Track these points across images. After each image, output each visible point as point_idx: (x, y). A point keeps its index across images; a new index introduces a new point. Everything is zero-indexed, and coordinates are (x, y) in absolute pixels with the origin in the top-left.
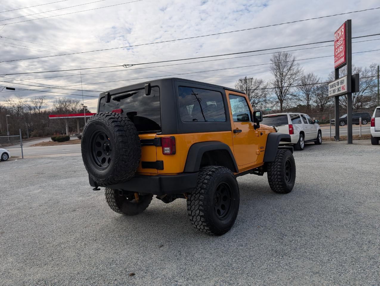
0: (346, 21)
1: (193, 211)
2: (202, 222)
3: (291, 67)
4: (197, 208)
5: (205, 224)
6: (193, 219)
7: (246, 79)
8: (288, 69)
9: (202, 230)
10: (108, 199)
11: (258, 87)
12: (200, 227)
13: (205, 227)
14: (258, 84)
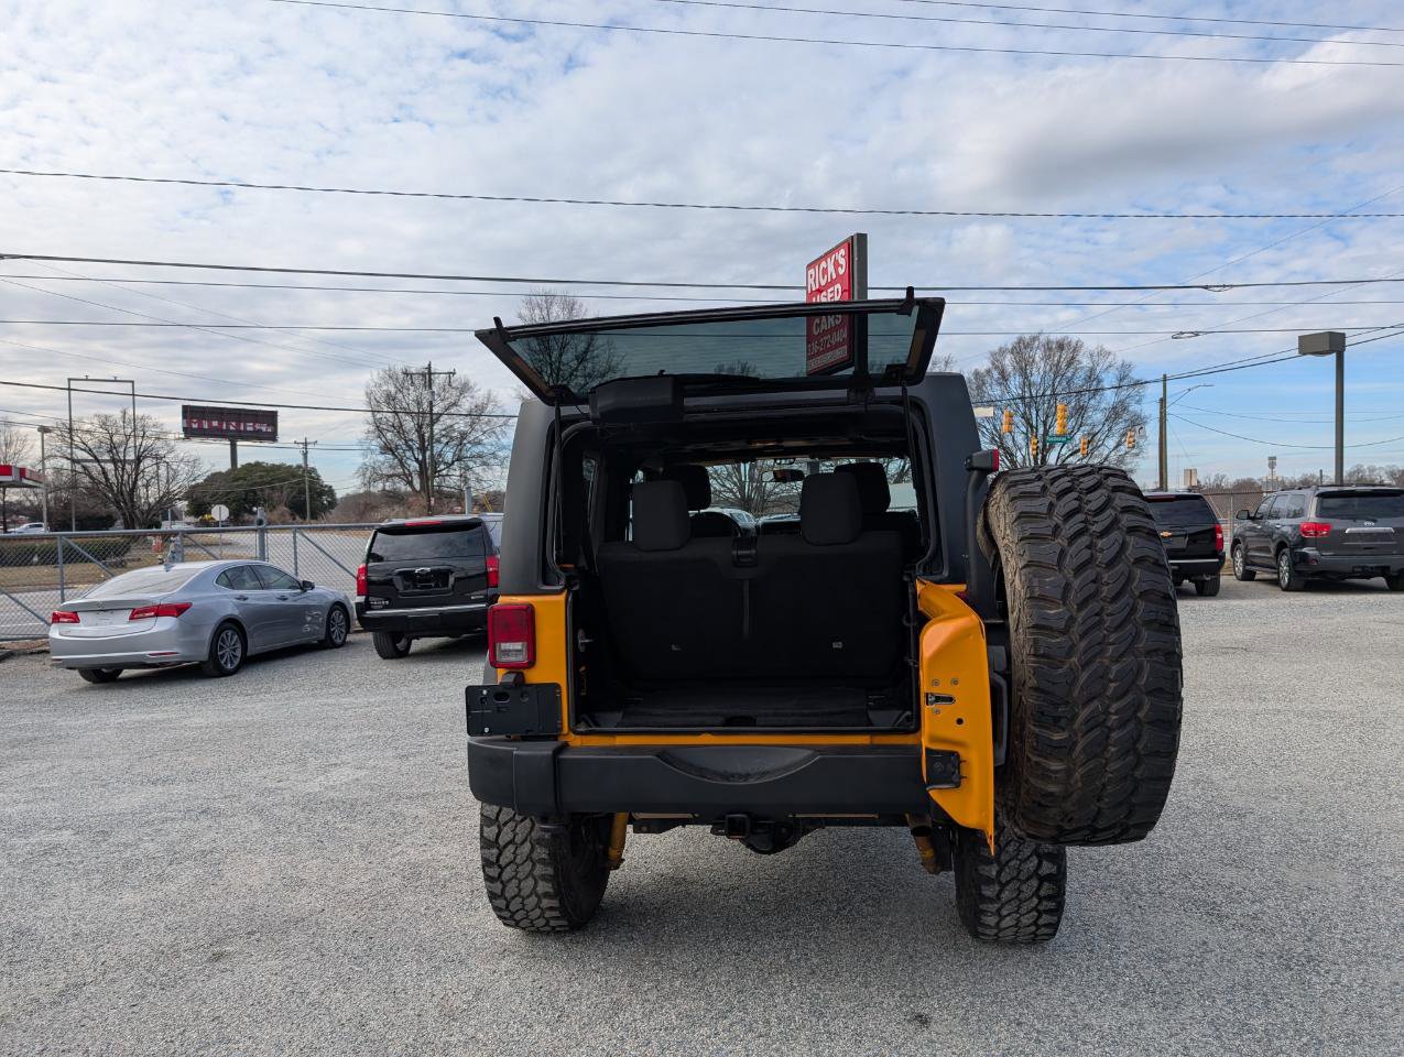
0: (852, 237)
1: (1012, 863)
2: (1041, 900)
3: (586, 352)
4: (1027, 852)
5: (1052, 905)
6: (998, 896)
7: (430, 373)
8: (577, 358)
9: (1020, 928)
10: (505, 867)
11: (455, 404)
12: (1018, 920)
13: (1044, 916)
14: (452, 395)
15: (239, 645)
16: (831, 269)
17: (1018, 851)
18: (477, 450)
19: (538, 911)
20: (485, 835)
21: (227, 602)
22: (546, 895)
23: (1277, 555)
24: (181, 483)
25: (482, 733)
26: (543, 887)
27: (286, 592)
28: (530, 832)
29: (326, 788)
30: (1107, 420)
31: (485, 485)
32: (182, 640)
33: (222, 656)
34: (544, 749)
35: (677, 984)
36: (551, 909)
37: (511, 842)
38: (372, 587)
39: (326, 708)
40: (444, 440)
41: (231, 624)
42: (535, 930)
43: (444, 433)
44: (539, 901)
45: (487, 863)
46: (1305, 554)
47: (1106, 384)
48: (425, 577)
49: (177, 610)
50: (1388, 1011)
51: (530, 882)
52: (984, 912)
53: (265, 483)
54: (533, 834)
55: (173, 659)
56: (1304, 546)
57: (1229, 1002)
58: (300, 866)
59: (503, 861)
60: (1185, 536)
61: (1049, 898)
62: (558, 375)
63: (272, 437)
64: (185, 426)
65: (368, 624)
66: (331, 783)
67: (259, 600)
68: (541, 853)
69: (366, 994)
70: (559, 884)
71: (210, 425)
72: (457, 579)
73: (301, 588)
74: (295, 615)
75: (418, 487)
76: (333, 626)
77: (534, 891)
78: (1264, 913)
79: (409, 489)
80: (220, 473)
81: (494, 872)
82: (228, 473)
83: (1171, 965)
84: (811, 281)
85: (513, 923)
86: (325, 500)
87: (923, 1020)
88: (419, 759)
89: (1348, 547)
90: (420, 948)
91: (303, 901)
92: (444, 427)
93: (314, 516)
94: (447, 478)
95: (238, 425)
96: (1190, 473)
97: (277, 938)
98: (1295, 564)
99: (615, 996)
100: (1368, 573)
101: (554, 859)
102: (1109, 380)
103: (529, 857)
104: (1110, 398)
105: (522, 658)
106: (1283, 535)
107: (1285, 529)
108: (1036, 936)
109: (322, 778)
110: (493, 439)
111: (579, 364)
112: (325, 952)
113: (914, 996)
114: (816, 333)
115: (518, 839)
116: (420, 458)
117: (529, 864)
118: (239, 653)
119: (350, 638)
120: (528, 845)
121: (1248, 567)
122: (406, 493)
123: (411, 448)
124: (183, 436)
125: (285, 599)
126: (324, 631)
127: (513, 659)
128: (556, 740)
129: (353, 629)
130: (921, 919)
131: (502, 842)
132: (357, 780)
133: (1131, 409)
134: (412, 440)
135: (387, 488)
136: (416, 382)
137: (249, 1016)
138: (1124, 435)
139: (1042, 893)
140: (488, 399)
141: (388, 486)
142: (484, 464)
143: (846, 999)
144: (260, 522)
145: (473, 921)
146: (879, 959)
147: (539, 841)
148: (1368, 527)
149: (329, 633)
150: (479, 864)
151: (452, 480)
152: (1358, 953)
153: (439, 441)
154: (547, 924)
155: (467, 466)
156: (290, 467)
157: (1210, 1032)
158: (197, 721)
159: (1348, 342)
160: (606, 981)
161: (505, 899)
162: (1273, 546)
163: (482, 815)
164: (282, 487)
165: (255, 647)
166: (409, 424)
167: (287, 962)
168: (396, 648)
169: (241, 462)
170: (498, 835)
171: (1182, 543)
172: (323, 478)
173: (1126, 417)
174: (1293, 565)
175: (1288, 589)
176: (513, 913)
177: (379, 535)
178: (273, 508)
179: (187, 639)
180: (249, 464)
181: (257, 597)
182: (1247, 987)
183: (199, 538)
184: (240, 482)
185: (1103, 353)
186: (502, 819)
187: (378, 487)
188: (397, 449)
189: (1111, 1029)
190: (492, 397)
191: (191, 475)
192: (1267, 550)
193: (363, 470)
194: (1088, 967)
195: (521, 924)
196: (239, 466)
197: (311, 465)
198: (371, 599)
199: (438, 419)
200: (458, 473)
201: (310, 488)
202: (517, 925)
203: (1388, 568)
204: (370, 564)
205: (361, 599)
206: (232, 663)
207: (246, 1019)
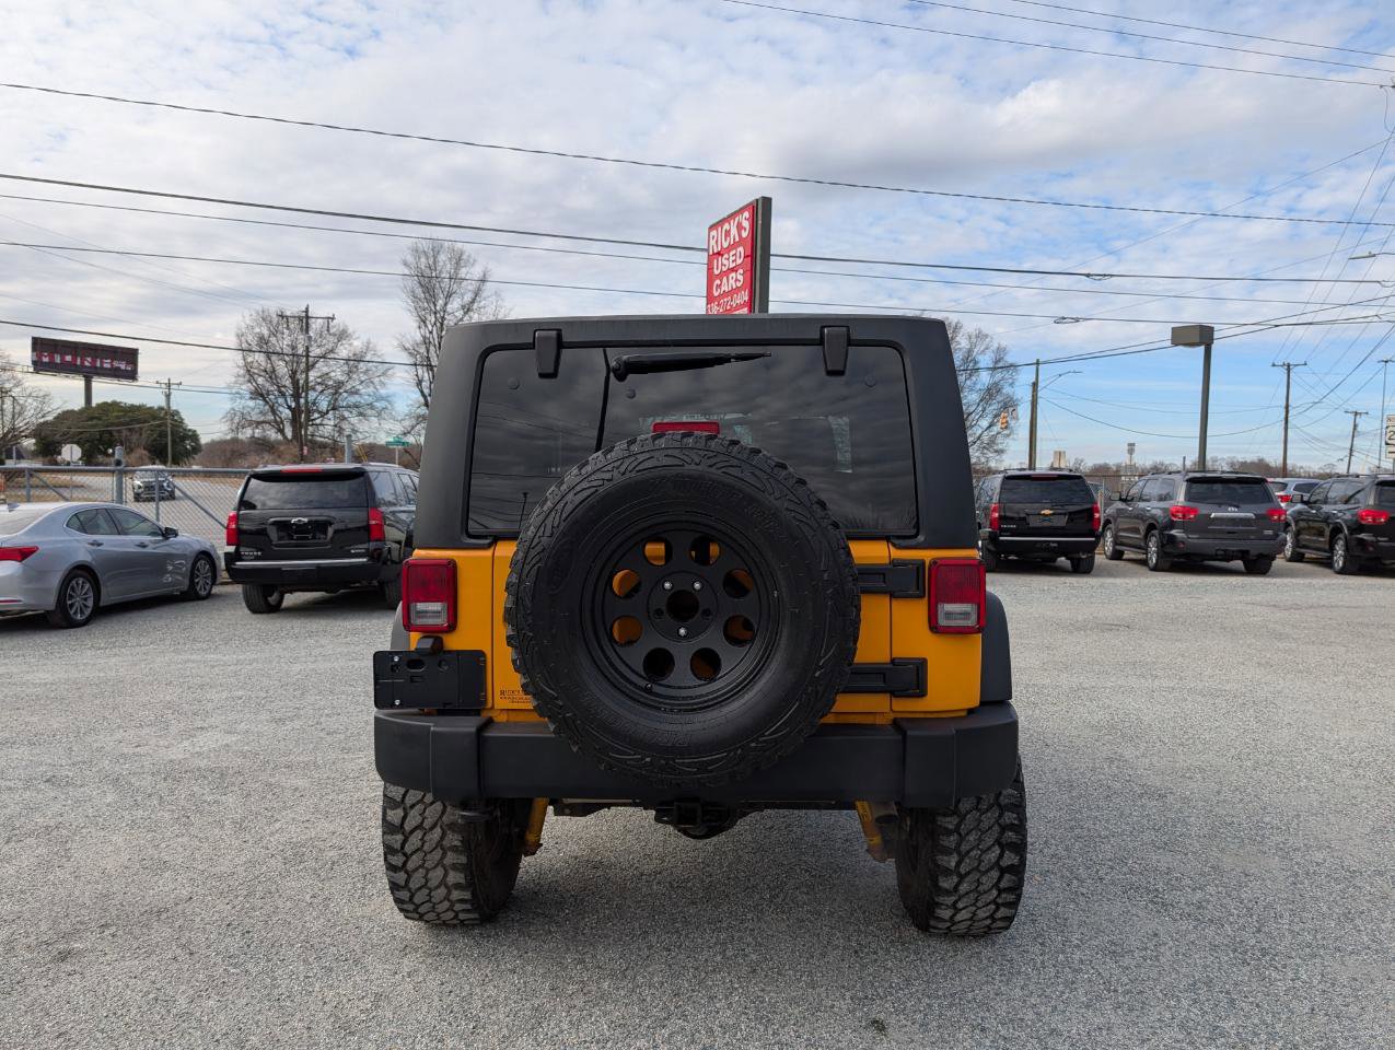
0: (757, 200)
1: (972, 854)
2: (1000, 891)
3: (473, 301)
4: (990, 841)
5: (1011, 897)
6: (956, 888)
7: (307, 317)
8: (463, 307)
9: (974, 922)
10: (412, 854)
11: (332, 351)
12: (974, 914)
13: (1002, 909)
14: (329, 342)
15: (91, 594)
16: (734, 231)
17: (980, 840)
18: (353, 399)
19: (446, 904)
20: (389, 818)
21: (80, 547)
22: (457, 886)
23: (1146, 536)
24: (30, 417)
25: (392, 706)
26: (455, 877)
27: (146, 539)
28: (441, 817)
29: (192, 755)
30: (981, 400)
31: (360, 436)
32: (25, 586)
33: (72, 606)
34: (468, 725)
35: (605, 986)
36: (461, 901)
37: (419, 827)
38: (243, 537)
39: (190, 665)
40: (319, 388)
41: (82, 570)
42: (440, 923)
43: (319, 380)
44: (449, 893)
45: (389, 850)
46: (1173, 537)
47: (981, 365)
48: (300, 528)
49: (21, 554)
50: (1353, 1009)
51: (439, 872)
52: (938, 905)
53: (123, 424)
54: (444, 818)
55: (15, 607)
56: (1171, 529)
57: (1195, 1001)
58: (163, 845)
59: (408, 848)
60: (1065, 514)
61: (1008, 890)
62: (442, 324)
63: (132, 375)
64: (35, 359)
65: (237, 576)
66: (198, 749)
67: (115, 546)
68: (454, 839)
69: (244, 1001)
70: (471, 873)
71: (63, 359)
72: (336, 532)
73: (163, 535)
74: (156, 564)
75: (289, 434)
76: (198, 576)
77: (443, 883)
78: (1208, 902)
79: (280, 437)
80: (72, 411)
81: (397, 860)
82: (81, 412)
83: (1127, 961)
84: (713, 242)
85: (417, 916)
86: (188, 445)
87: (879, 1026)
88: (297, 724)
89: (1214, 531)
90: (308, 945)
91: (164, 888)
92: (319, 374)
93: (176, 462)
94: (321, 428)
95: (94, 361)
96: (1060, 455)
97: (137, 931)
98: (1163, 546)
99: (537, 1002)
100: (1228, 557)
101: (467, 847)
102: (985, 360)
103: (439, 844)
104: (984, 378)
105: (442, 621)
106: (1153, 517)
107: (1154, 512)
108: (990, 929)
109: (186, 743)
110: (371, 390)
111: (466, 313)
112: (194, 949)
113: (866, 997)
114: (716, 294)
115: (427, 824)
116: (293, 405)
117: (439, 852)
118: (90, 603)
119: (216, 590)
120: (438, 831)
121: (1118, 547)
122: (279, 443)
123: (283, 395)
124: (31, 370)
125: (145, 546)
126: (187, 582)
127: (430, 621)
128: (479, 715)
129: (219, 580)
130: (860, 908)
131: (407, 827)
132: (227, 745)
133: (1004, 391)
134: (285, 386)
135: (256, 435)
136: (292, 326)
137: (102, 1031)
138: (996, 416)
139: (1002, 885)
140: (368, 348)
141: (258, 433)
142: (361, 414)
143: (793, 1001)
144: (118, 463)
145: (368, 911)
146: (823, 955)
147: (452, 826)
148: (1232, 512)
149: (192, 584)
150: (381, 850)
151: (326, 429)
152: (1309, 945)
153: (314, 389)
154: (456, 917)
155: (343, 416)
156: (151, 408)
157: (1181, 1037)
158: (43, 676)
159: (1216, 335)
160: (525, 983)
161: (410, 890)
162: (1142, 528)
163: (385, 795)
164: (141, 429)
165: (110, 595)
166: (282, 369)
167: (148, 962)
168: (266, 600)
169: (96, 401)
170: (404, 818)
171: (1062, 521)
172: (186, 421)
173: (999, 398)
174: (1161, 546)
175: (1155, 569)
176: (418, 906)
177: (253, 481)
178: (129, 451)
179: (30, 586)
180: (106, 403)
181: (113, 543)
182: (1209, 983)
183: (48, 478)
184: (94, 422)
185: (981, 336)
186: (409, 800)
187: (246, 434)
188: (268, 395)
189: (1079, 1035)
190: (371, 346)
191: (40, 412)
192: (1136, 531)
193: (232, 414)
194: (1043, 962)
195: (425, 918)
196: (94, 405)
197: (173, 407)
198: (242, 549)
199: (313, 366)
200: (332, 423)
201: (172, 432)
202: (421, 918)
203: (1248, 552)
204: (242, 512)
205: (231, 549)
206: (82, 612)
207: (99, 1035)
